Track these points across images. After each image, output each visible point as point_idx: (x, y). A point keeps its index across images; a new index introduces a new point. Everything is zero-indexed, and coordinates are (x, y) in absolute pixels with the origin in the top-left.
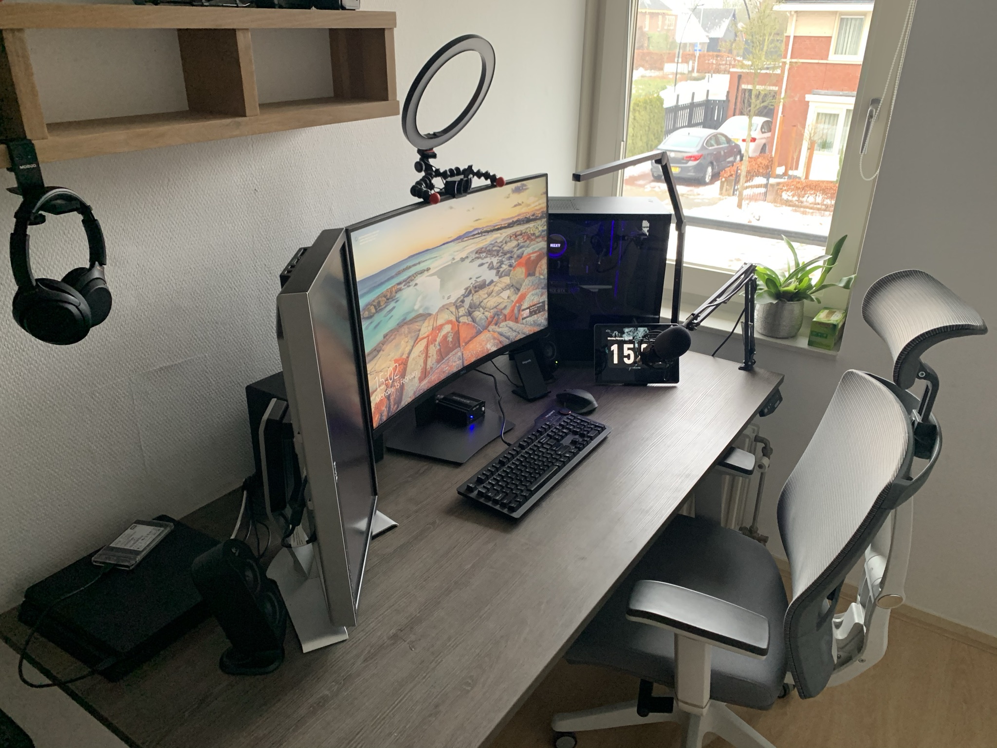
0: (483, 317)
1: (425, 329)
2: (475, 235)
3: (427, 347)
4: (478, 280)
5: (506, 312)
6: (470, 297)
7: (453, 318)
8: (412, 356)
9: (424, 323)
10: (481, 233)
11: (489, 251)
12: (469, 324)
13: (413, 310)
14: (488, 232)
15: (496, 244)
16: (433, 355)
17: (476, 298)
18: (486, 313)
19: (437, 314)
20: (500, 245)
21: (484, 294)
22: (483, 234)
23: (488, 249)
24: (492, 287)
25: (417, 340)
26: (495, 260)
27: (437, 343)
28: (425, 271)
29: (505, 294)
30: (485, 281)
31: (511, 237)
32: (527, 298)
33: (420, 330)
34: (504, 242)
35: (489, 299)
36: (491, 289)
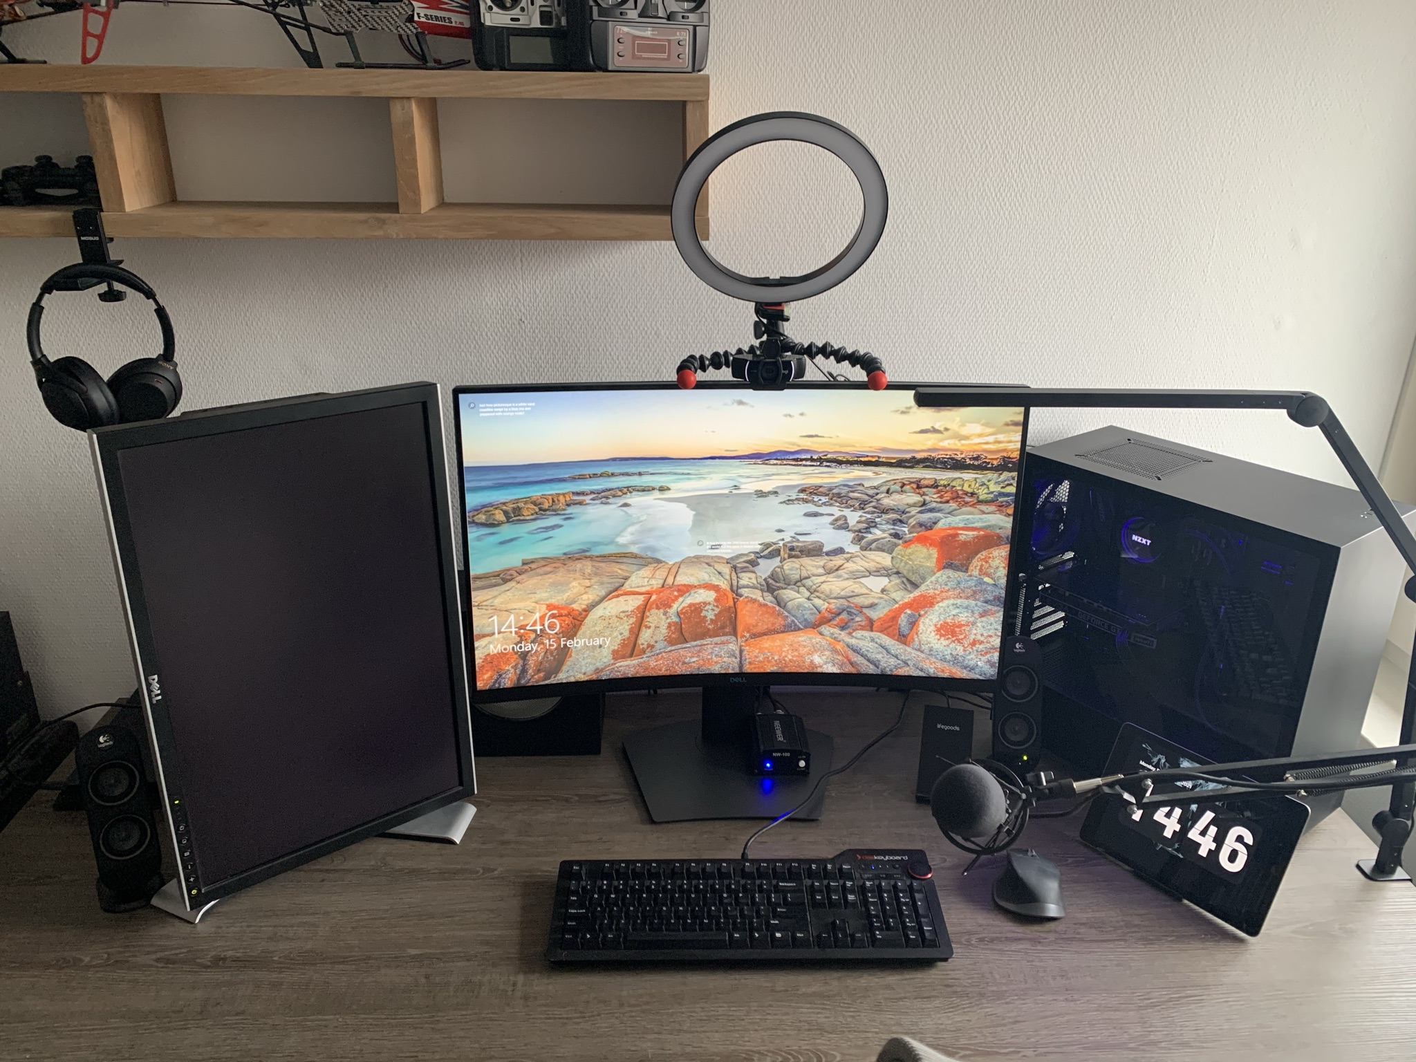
0: (808, 604)
1: (642, 580)
2: (802, 460)
3: (643, 611)
4: (801, 538)
5: (875, 615)
6: (776, 562)
7: (724, 585)
8: (598, 612)
9: (639, 570)
10: (820, 460)
11: (839, 495)
12: (766, 605)
13: (612, 542)
14: (840, 463)
15: (860, 488)
16: (657, 627)
17: (792, 567)
18: (817, 602)
19: (679, 565)
20: (871, 492)
21: (817, 567)
22: (825, 464)
23: (834, 491)
24: (838, 561)
25: (615, 591)
26: (854, 517)
27: (672, 611)
28: (654, 489)
29: (877, 584)
30: (821, 546)
31: (903, 485)
32: (936, 607)
33: (626, 578)
34: (884, 489)
35: (830, 578)
36: (839, 562)
